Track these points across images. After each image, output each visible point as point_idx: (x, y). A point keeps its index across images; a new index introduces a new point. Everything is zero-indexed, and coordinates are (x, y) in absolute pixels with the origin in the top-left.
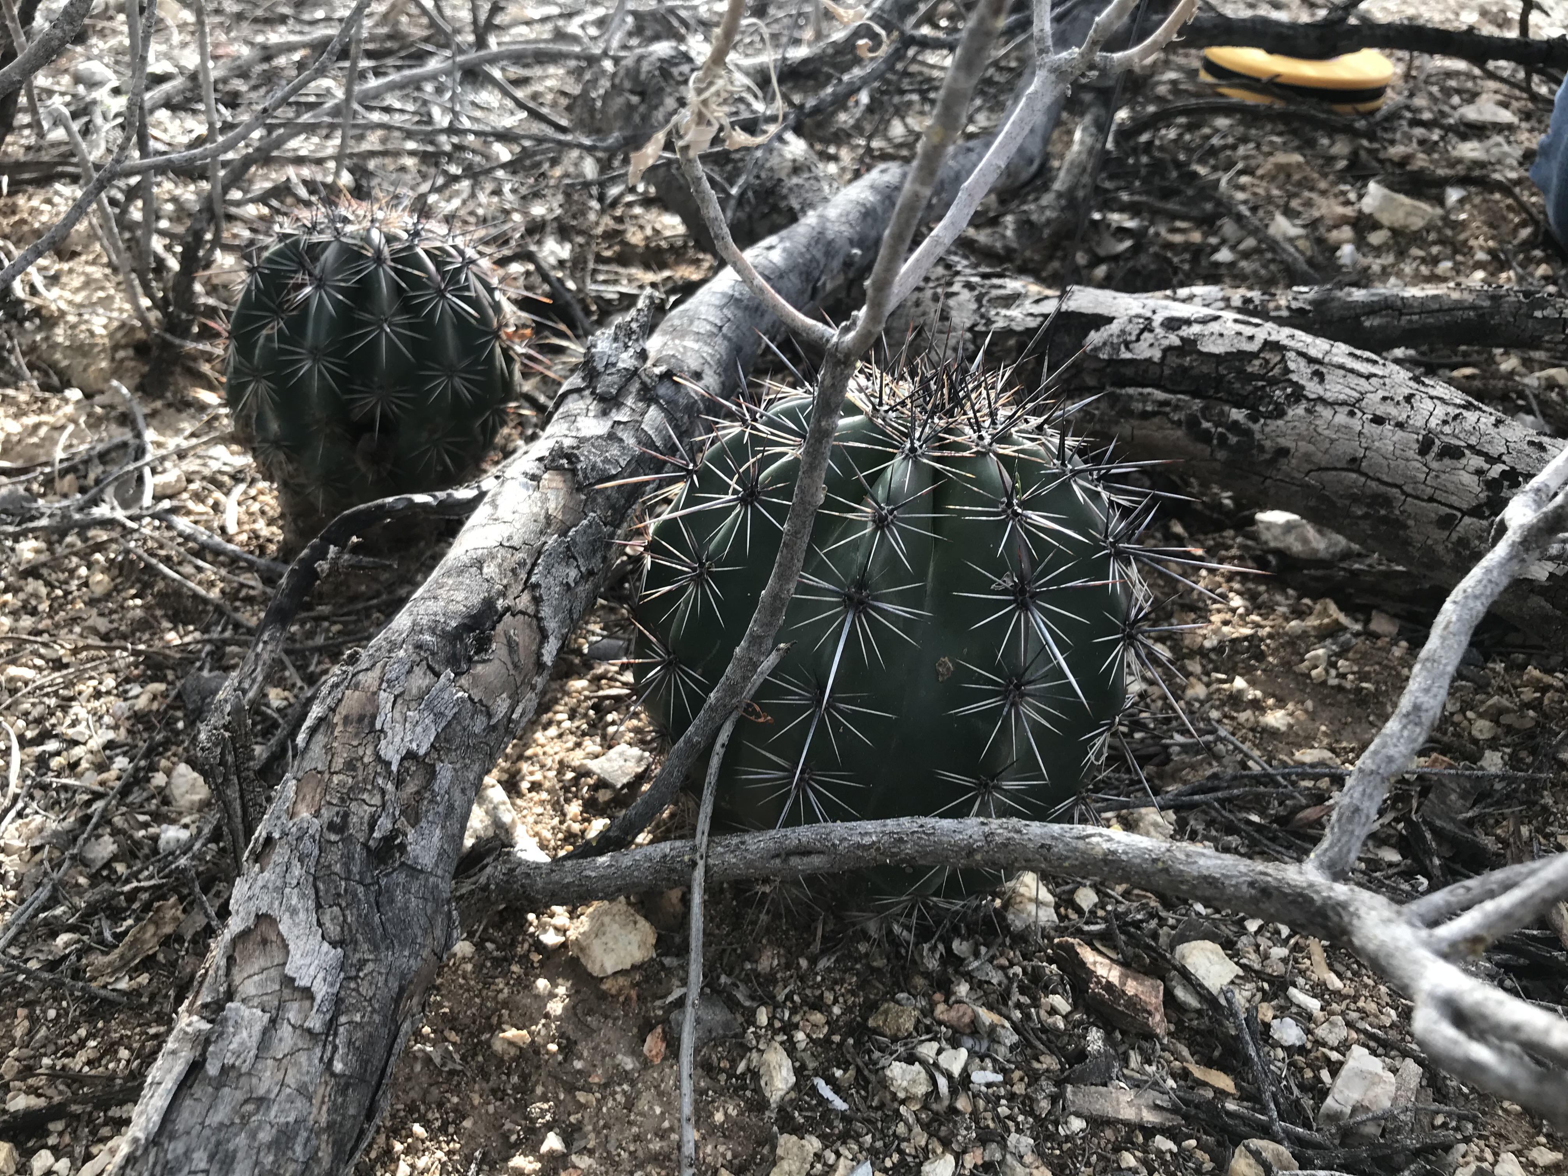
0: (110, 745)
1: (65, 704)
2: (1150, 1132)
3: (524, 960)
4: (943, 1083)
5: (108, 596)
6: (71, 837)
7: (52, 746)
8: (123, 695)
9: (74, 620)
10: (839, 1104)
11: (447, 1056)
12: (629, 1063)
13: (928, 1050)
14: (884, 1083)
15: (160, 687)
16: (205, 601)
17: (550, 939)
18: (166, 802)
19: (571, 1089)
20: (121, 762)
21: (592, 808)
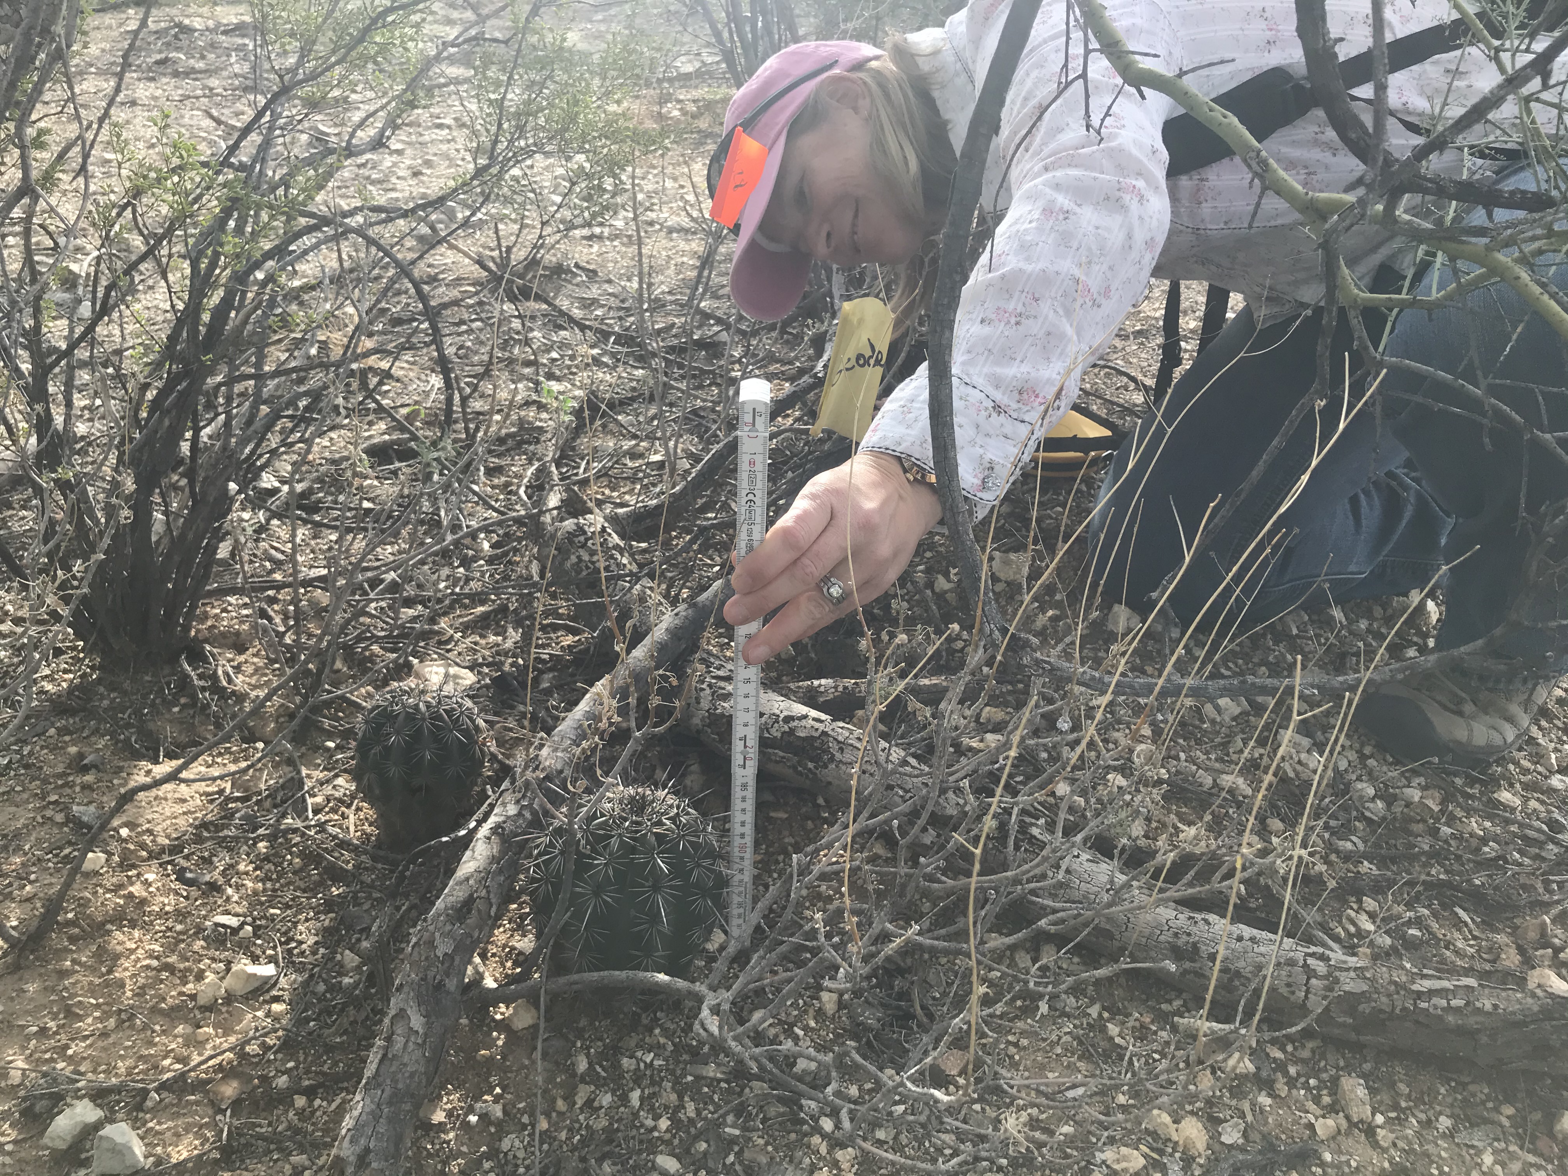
0: (316, 943)
1: (295, 924)
2: (719, 1081)
3: (488, 1025)
4: (642, 1065)
5: (301, 870)
6: (306, 984)
7: (294, 945)
8: (317, 919)
9: (289, 883)
10: (603, 1074)
11: (459, 1062)
12: (527, 1062)
13: (639, 1054)
14: (620, 1066)
15: (333, 915)
16: (347, 871)
17: (498, 1017)
18: (342, 966)
19: (505, 1072)
20: (322, 951)
21: (516, 964)
